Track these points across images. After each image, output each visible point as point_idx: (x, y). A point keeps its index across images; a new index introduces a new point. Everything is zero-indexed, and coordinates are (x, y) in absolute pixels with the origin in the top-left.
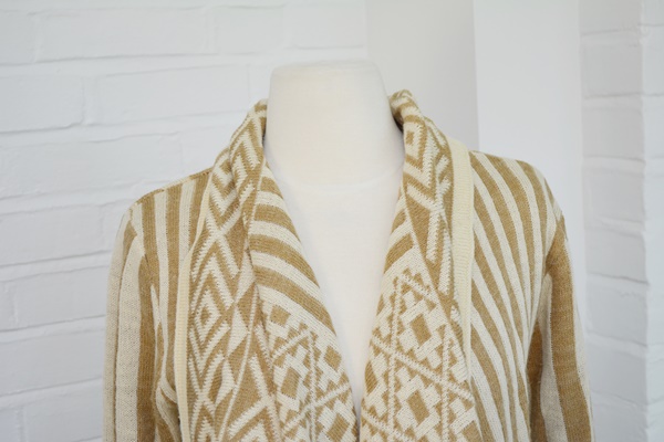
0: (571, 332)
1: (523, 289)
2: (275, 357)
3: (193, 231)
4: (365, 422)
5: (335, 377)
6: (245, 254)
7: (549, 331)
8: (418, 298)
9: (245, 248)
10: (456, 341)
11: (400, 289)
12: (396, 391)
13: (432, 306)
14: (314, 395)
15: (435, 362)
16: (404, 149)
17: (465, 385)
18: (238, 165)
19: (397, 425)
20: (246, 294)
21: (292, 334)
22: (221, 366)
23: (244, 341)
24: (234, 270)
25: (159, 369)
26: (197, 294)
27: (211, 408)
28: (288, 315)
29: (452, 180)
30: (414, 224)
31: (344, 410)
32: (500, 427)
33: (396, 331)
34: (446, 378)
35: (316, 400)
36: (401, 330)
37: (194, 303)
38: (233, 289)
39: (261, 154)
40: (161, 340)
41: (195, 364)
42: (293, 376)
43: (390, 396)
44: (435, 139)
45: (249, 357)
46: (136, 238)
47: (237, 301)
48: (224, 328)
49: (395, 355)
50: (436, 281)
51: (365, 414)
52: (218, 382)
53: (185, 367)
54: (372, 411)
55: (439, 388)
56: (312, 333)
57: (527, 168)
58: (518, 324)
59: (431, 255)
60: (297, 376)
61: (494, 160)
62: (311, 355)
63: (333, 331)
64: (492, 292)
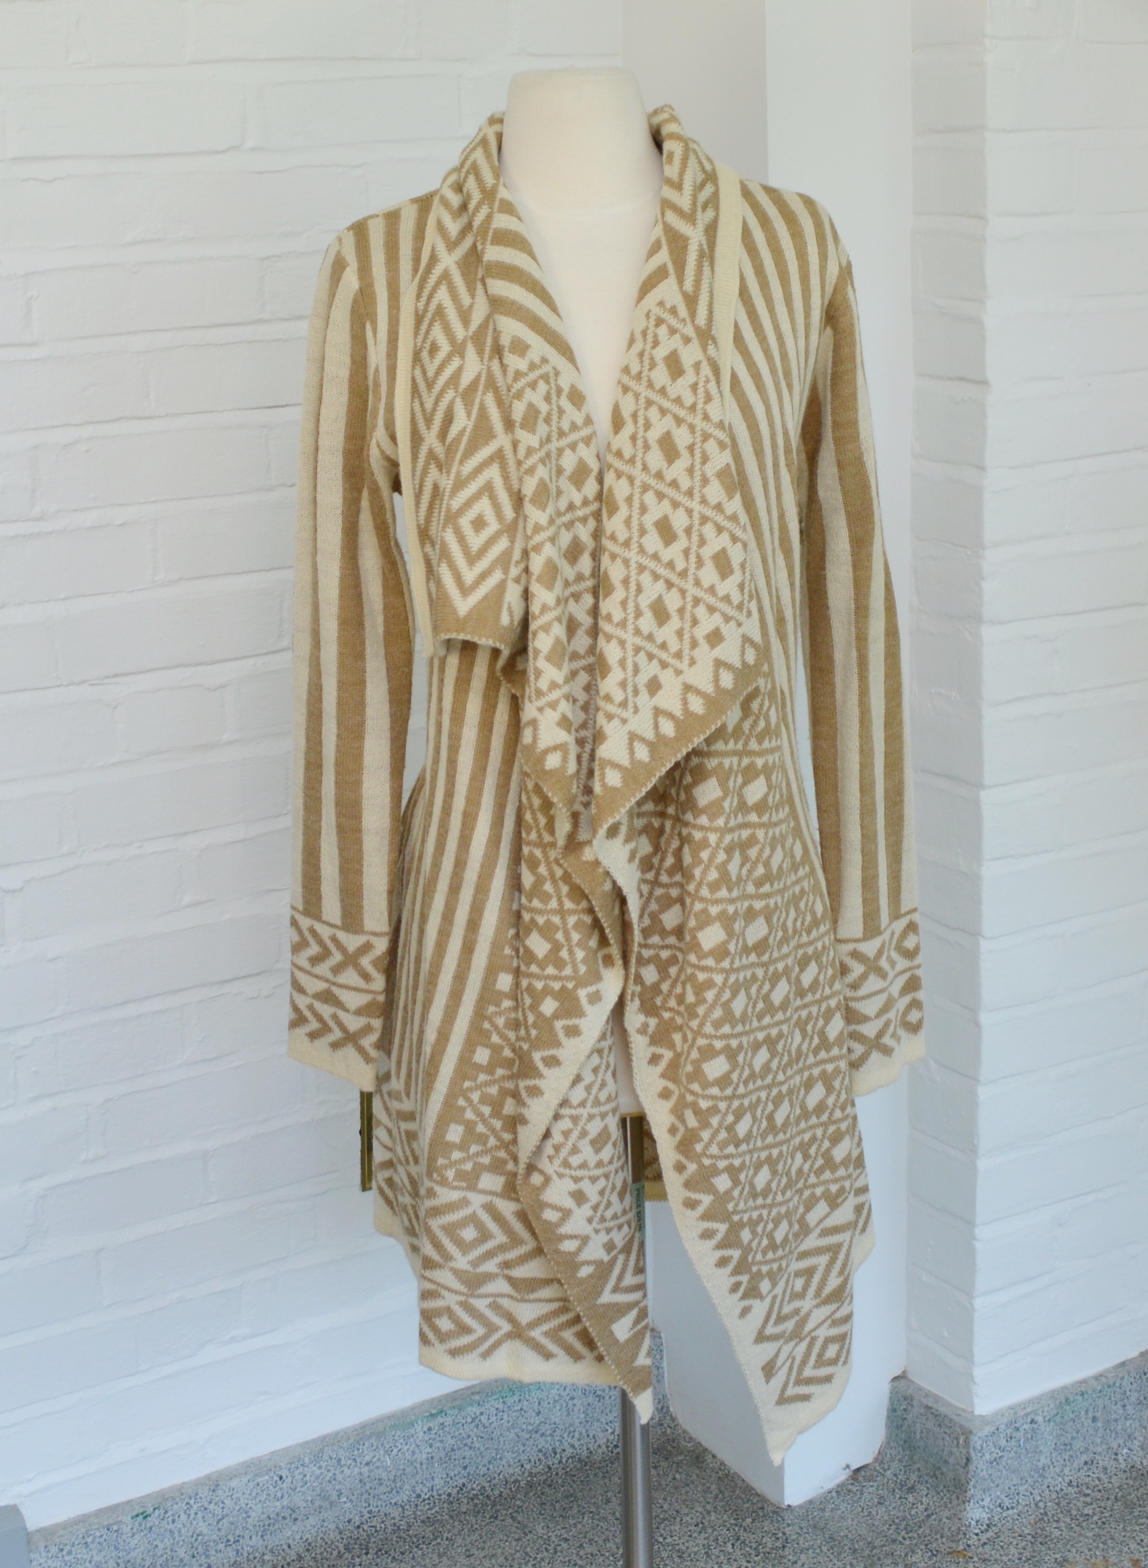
0: (854, 396)
1: (795, 337)
2: (513, 390)
3: (417, 260)
4: (610, 466)
5: (579, 419)
6: (479, 285)
7: (829, 395)
8: (673, 331)
9: (480, 276)
10: (712, 378)
11: (652, 322)
12: (646, 431)
13: (687, 340)
14: (555, 435)
15: (689, 400)
16: (662, 171)
17: (721, 425)
18: (471, 184)
19: (645, 468)
20: (480, 326)
21: (532, 367)
22: (452, 402)
23: (478, 378)
24: (466, 300)
25: (375, 417)
26: (424, 327)
27: (440, 450)
28: (527, 347)
29: (717, 209)
30: (671, 252)
31: (587, 454)
32: (760, 483)
33: (647, 367)
34: (700, 416)
35: (558, 440)
36: (653, 366)
37: (420, 338)
38: (465, 317)
39: (497, 173)
40: (377, 385)
41: (422, 404)
42: (532, 412)
43: (639, 436)
44: (700, 163)
45: (484, 393)
46: (348, 270)
47: (470, 334)
48: (456, 362)
49: (645, 393)
50: (693, 314)
51: (611, 459)
52: (448, 419)
53: (409, 409)
54: (619, 454)
55: (692, 428)
56: (554, 368)
57: (809, 202)
58: (787, 374)
59: (688, 286)
60: (538, 412)
61: (770, 191)
62: (553, 392)
63: (577, 368)
64: (757, 335)
